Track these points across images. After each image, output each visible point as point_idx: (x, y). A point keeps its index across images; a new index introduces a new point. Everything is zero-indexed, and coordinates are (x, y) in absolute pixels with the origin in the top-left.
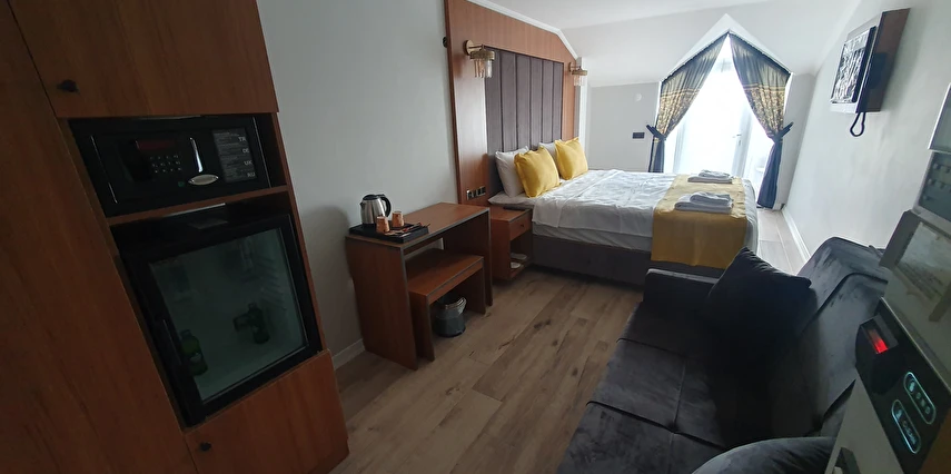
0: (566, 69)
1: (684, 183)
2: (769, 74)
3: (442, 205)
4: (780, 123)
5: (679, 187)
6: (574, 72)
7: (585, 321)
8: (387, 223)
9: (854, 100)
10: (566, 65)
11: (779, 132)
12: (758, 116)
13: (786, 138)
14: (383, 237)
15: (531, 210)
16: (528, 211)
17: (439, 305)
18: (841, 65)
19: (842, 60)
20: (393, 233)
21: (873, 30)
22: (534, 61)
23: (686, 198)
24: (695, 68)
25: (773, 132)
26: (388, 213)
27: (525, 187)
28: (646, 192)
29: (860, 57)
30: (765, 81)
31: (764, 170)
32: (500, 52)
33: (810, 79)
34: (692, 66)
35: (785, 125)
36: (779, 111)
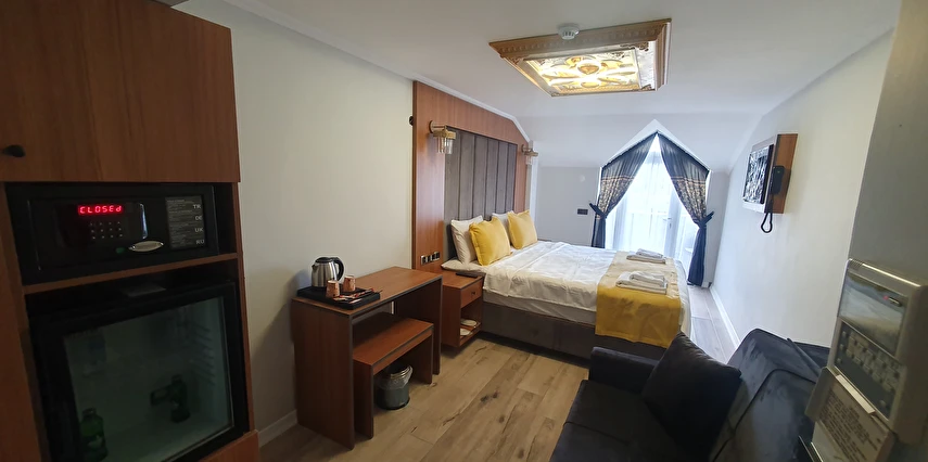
0: (519, 150)
1: (623, 260)
2: (691, 170)
3: (395, 270)
4: (703, 212)
5: (619, 264)
6: (527, 153)
7: (532, 395)
8: (337, 287)
9: (762, 202)
10: (519, 147)
11: (702, 219)
12: (684, 203)
13: (709, 225)
14: (331, 302)
15: (483, 278)
16: (480, 277)
17: (385, 375)
18: (749, 171)
19: (750, 165)
20: (344, 298)
21: (771, 147)
22: (491, 142)
23: (625, 277)
24: (630, 160)
25: (698, 218)
26: (339, 276)
27: (479, 255)
28: (591, 266)
29: (764, 167)
30: (689, 175)
31: (692, 250)
32: (461, 132)
33: (725, 177)
34: (627, 156)
35: (708, 213)
36: (702, 201)
